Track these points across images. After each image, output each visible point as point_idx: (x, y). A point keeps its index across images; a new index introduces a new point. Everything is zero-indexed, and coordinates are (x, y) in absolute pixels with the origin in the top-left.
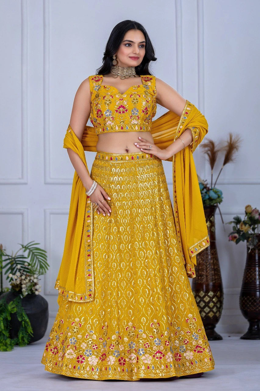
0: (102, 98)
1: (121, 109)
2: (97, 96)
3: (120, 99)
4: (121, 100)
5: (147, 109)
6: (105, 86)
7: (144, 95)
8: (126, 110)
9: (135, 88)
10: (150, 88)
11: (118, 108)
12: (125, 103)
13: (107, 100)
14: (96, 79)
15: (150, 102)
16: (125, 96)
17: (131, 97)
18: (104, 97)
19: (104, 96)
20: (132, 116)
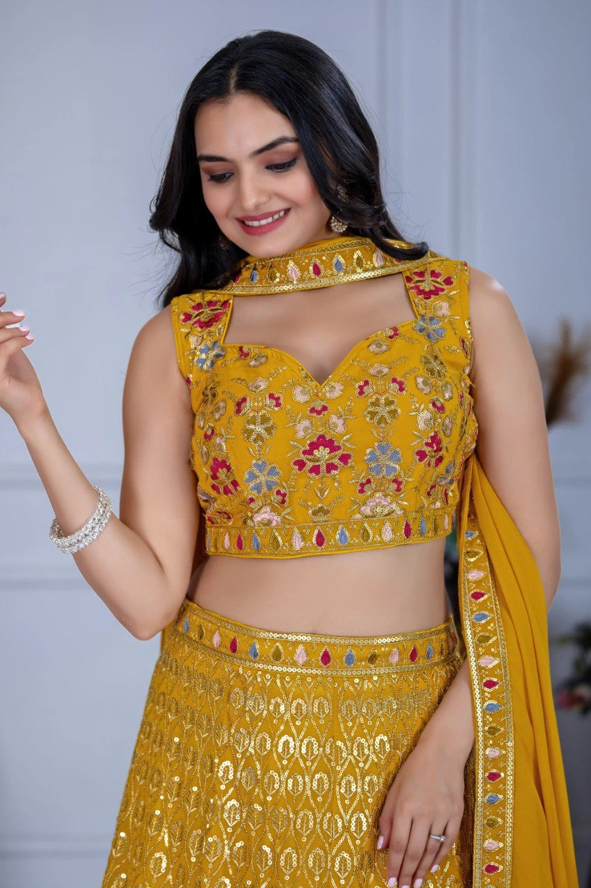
0: (232, 407)
1: (322, 453)
2: (209, 395)
3: (312, 410)
4: (319, 413)
5: (439, 442)
6: (245, 350)
7: (420, 380)
8: (345, 458)
9: (379, 345)
10: (448, 327)
11: (305, 452)
12: (337, 427)
13: (253, 421)
14: (203, 318)
15: (450, 407)
16: (334, 391)
17: (361, 393)
18: (239, 404)
19: (239, 397)
20: (369, 481)
